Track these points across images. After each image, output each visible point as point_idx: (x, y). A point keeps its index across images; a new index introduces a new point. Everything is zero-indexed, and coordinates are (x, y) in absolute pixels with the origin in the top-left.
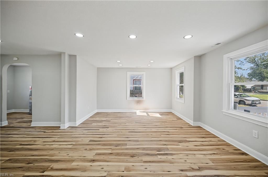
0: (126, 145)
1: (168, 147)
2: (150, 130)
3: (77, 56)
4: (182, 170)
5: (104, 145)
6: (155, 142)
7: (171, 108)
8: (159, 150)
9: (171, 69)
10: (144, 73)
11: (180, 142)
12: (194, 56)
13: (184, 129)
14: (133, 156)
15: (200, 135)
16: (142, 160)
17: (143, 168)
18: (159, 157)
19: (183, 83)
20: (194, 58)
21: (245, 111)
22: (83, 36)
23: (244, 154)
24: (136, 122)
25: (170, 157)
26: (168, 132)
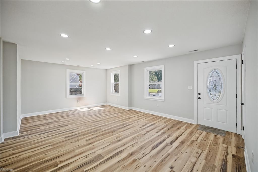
0: (101, 129)
1: (126, 122)
2: (106, 118)
3: (17, 45)
4: (140, 128)
5: (83, 135)
6: (117, 122)
7: (106, 102)
8: (123, 125)
9: (106, 70)
10: (84, 72)
11: (129, 118)
12: (128, 65)
13: (125, 112)
14: (113, 132)
15: (135, 113)
16: (120, 131)
17: (124, 133)
18: (127, 127)
19: (119, 82)
20: (128, 66)
21: (154, 96)
22: (68, 37)
23: (154, 115)
24: (88, 116)
25: (131, 125)
26: (118, 116)
